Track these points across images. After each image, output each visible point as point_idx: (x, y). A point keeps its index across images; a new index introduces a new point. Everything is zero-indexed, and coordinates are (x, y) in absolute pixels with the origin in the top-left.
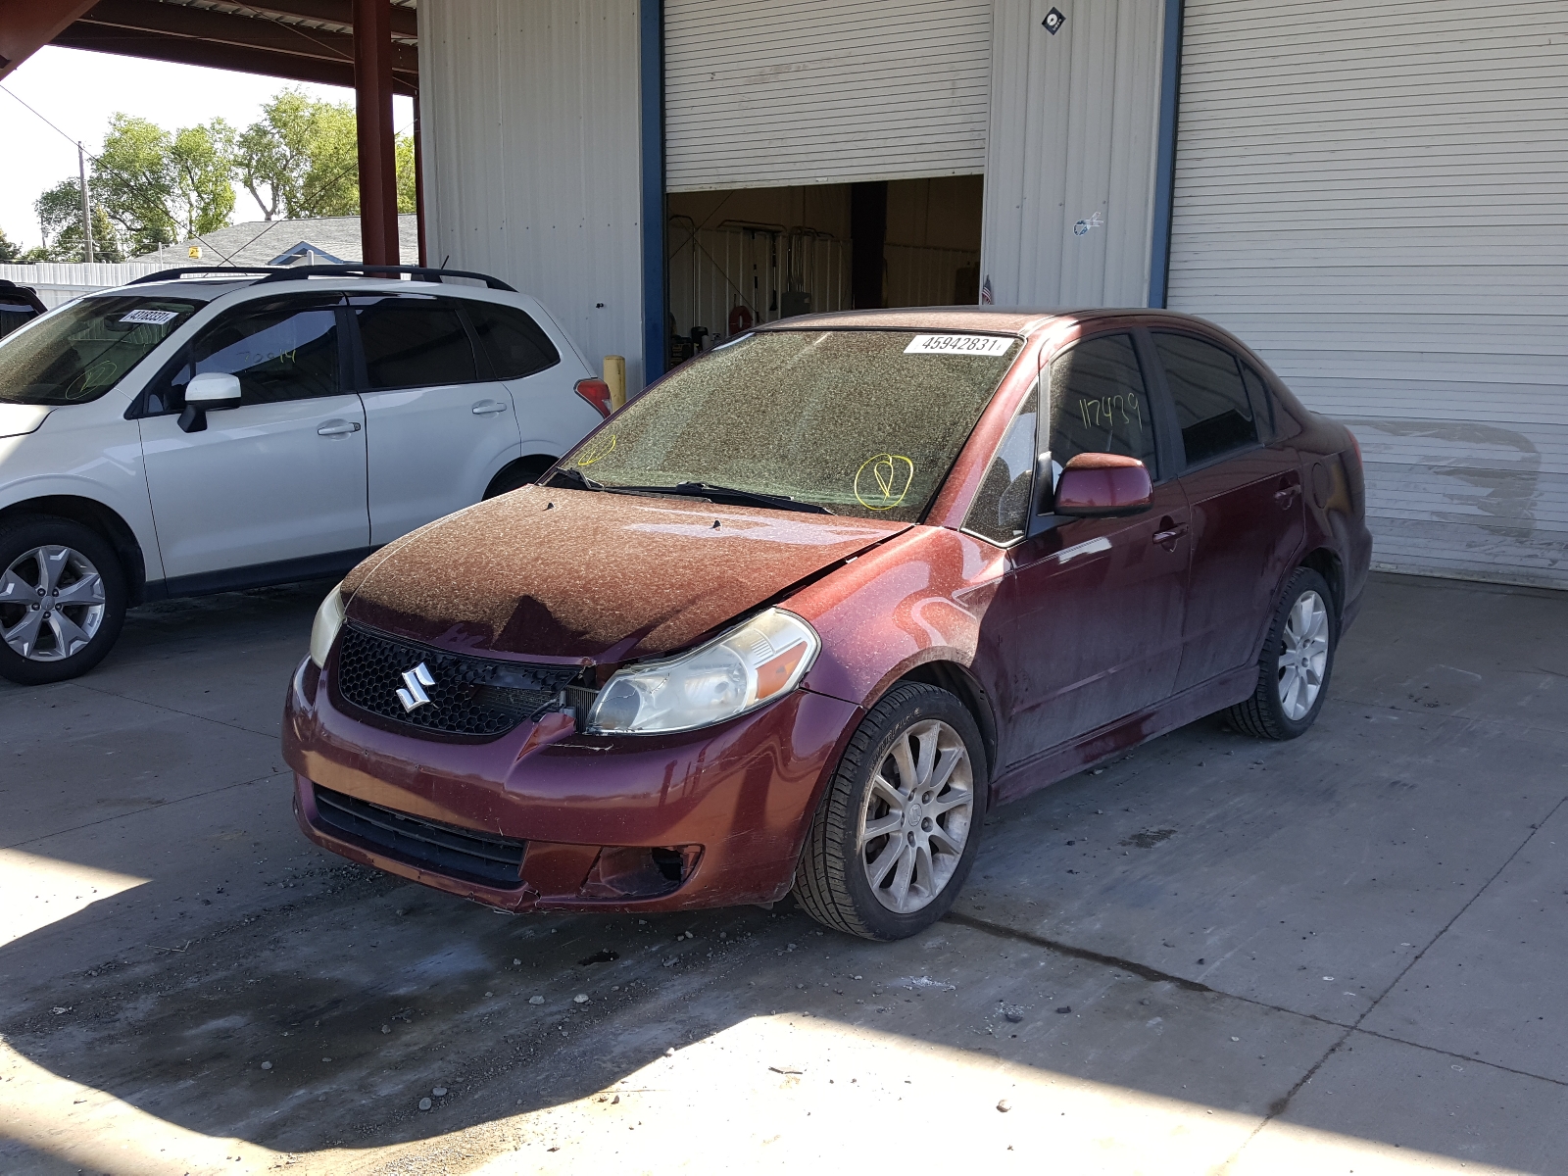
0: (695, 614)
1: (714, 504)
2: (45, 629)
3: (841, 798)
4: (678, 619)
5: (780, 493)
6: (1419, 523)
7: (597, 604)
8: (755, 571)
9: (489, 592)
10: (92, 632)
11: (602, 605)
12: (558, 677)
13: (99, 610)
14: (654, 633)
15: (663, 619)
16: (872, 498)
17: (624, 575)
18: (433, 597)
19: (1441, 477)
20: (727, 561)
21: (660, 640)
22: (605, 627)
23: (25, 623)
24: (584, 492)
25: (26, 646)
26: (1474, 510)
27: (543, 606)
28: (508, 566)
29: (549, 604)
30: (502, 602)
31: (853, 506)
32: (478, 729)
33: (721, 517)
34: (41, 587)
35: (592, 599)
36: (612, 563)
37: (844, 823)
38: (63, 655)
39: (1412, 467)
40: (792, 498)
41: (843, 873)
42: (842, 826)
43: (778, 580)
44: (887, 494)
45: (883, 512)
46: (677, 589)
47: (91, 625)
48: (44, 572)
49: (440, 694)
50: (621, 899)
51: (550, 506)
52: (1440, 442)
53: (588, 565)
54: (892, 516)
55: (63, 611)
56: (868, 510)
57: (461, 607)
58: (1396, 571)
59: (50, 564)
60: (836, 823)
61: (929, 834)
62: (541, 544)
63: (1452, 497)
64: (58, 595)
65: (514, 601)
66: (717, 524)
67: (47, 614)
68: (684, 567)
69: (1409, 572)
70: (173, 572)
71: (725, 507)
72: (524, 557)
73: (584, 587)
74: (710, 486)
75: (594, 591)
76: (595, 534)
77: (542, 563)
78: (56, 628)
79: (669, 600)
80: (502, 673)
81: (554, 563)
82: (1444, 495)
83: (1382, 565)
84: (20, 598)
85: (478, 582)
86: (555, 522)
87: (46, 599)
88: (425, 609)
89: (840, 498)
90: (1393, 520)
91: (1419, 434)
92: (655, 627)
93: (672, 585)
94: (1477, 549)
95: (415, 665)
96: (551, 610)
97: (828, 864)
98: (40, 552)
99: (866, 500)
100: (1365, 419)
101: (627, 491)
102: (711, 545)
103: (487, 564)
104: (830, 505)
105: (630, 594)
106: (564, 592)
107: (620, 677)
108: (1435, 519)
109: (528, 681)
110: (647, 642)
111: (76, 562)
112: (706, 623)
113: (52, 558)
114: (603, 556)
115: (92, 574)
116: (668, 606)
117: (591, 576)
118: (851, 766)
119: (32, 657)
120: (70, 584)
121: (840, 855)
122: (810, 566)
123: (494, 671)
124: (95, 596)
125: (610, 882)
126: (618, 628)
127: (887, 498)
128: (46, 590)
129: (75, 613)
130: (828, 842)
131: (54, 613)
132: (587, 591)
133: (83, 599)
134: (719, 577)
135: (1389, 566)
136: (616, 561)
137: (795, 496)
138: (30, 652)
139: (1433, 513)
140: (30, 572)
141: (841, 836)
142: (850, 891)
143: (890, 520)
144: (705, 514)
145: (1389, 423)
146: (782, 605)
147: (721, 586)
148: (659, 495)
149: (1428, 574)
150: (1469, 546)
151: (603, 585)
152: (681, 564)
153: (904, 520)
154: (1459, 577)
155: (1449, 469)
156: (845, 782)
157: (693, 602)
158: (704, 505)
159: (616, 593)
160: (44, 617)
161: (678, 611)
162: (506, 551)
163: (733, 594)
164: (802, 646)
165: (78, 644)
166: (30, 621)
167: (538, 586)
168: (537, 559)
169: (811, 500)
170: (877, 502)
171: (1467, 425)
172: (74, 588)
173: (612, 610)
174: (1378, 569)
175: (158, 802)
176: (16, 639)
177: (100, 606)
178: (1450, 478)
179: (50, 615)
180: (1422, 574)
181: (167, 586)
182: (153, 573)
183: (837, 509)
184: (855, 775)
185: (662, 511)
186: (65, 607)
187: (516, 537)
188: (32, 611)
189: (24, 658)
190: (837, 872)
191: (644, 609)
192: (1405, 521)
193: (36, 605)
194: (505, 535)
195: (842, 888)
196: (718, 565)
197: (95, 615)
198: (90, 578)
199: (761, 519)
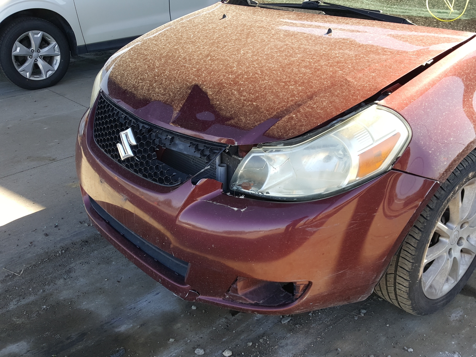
0: (312, 108)
1: (328, 16)
2: (36, 66)
3: (413, 242)
4: (299, 111)
5: (372, 8)
7: (241, 96)
8: (360, 71)
9: (174, 80)
10: (56, 67)
11: (244, 96)
12: (211, 150)
13: (58, 58)
14: (280, 123)
15: (288, 111)
16: (440, 12)
17: (262, 72)
18: (143, 80)
20: (338, 62)
21: (285, 129)
22: (245, 115)
23: (26, 64)
24: (246, 7)
25: (28, 74)
27: (205, 94)
28: (190, 60)
29: (210, 93)
30: (181, 88)
31: (426, 18)
32: (161, 181)
33: (332, 26)
34: (32, 49)
35: (238, 90)
36: (255, 61)
37: (413, 259)
38: (45, 78)
40: (381, 12)
41: (408, 289)
42: (411, 261)
43: (379, 80)
44: (452, 10)
45: (450, 24)
46: (300, 86)
47: (56, 64)
48: (33, 42)
49: (139, 152)
50: (251, 305)
51: (224, 16)
53: (239, 62)
54: (457, 26)
55: (43, 59)
56: (438, 22)
57: (157, 90)
59: (34, 38)
60: (408, 258)
61: (461, 248)
62: (213, 44)
64: (40, 52)
65: (188, 88)
66: (330, 31)
67: (36, 60)
68: (305, 67)
70: (89, 42)
71: (335, 18)
72: (201, 53)
73: (234, 80)
74: (324, 3)
75: (241, 85)
76: (247, 38)
77: (210, 59)
78: (41, 66)
79: (293, 96)
80: (177, 141)
81: (218, 59)
84: (23, 53)
85: (170, 71)
86: (225, 28)
87: (35, 54)
88: (136, 88)
89: (415, 12)
92: (281, 117)
93: (296, 82)
95: (127, 128)
96: (210, 98)
97: (397, 281)
98: (30, 34)
99: (436, 14)
101: (271, 7)
102: (325, 48)
103: (178, 57)
104: (410, 17)
105: (265, 88)
106: (220, 84)
107: (255, 153)
109: (193, 150)
110: (274, 130)
111: (46, 37)
112: (321, 117)
113: (36, 36)
114: (249, 55)
115: (54, 43)
116: (292, 101)
117: (240, 72)
118: (422, 220)
119: (32, 78)
120: (45, 47)
121: (408, 278)
122: (404, 68)
123: (172, 140)
124: (56, 52)
125: (245, 295)
126: (255, 117)
127: (452, 13)
128: (35, 50)
129: (49, 59)
130: (399, 269)
131: (39, 59)
132: (236, 83)
133: (51, 54)
134: (331, 77)
136: (258, 59)
137: (384, 10)
138: (31, 76)
140: (26, 42)
141: (410, 267)
142: (410, 298)
143: (455, 29)
144: (321, 24)
146: (382, 102)
147: (333, 85)
148: (291, 9)
151: (247, 79)
152: (304, 64)
153: (466, 30)
156: (417, 231)
157: (311, 98)
158: (320, 16)
159: (255, 87)
160: (35, 61)
161: (299, 105)
162: (191, 48)
163: (343, 92)
164: (397, 136)
165: (50, 73)
166: (29, 63)
167: (204, 77)
168: (207, 56)
169: (394, 13)
170: (444, 16)
172: (46, 49)
173: (251, 101)
175: (54, 160)
176: (23, 71)
177: (59, 56)
179: (37, 61)
181: (86, 48)
182: (80, 42)
183: (415, 21)
184: (425, 226)
185: (292, 21)
186: (43, 57)
187: (199, 38)
188: (29, 59)
189: (27, 79)
190: (404, 288)
191: (274, 102)
193: (31, 56)
194: (194, 37)
195: (406, 296)
196: (331, 66)
197: (57, 60)
198: (53, 44)
199: (361, 28)
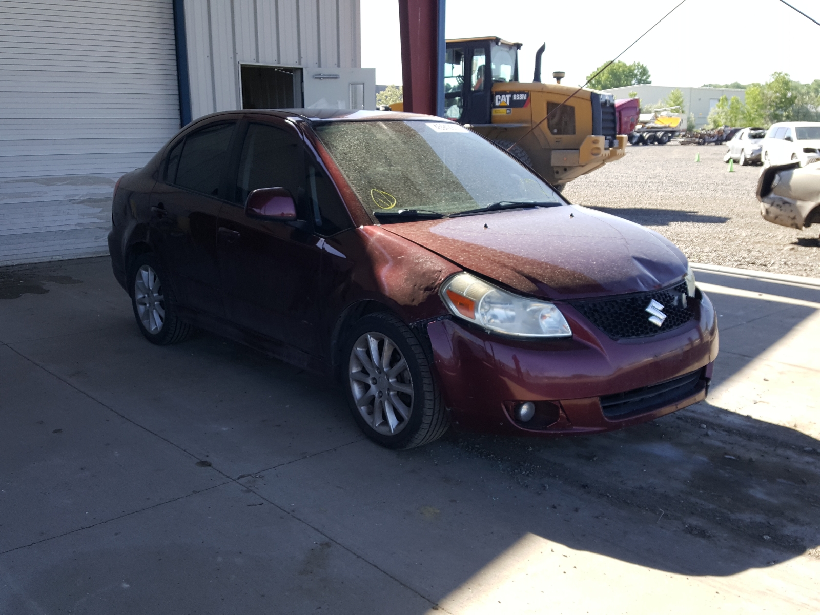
6: (70, 231)
19: (75, 205)
26: (96, 220)
39: (61, 202)
52: (73, 187)
58: (62, 259)
63: (83, 215)
69: (70, 258)
82: (79, 214)
83: (54, 257)
90: (56, 232)
91: (60, 184)
94: (100, 240)
100: (30, 178)
108: (78, 228)
135: (58, 257)
139: (76, 225)
145: (43, 179)
149: (79, 257)
150: (96, 239)
154: (94, 256)
155: (79, 201)
171: (84, 177)
174: (53, 260)
178: (81, 205)
180: (76, 258)
192: (63, 231)
